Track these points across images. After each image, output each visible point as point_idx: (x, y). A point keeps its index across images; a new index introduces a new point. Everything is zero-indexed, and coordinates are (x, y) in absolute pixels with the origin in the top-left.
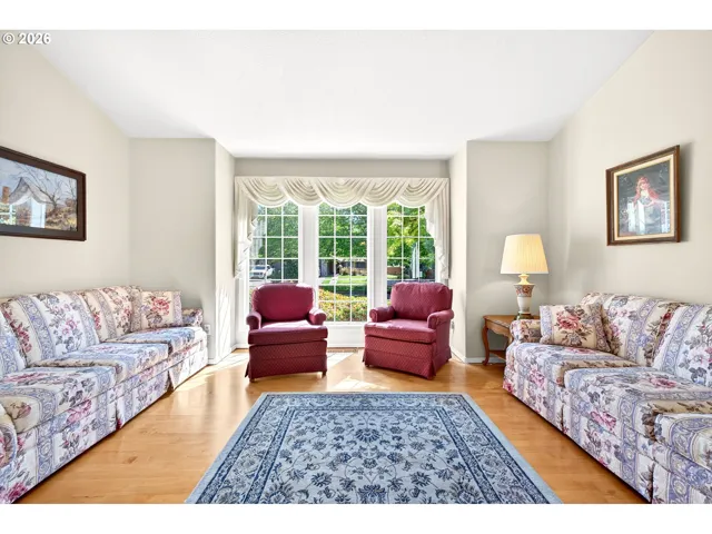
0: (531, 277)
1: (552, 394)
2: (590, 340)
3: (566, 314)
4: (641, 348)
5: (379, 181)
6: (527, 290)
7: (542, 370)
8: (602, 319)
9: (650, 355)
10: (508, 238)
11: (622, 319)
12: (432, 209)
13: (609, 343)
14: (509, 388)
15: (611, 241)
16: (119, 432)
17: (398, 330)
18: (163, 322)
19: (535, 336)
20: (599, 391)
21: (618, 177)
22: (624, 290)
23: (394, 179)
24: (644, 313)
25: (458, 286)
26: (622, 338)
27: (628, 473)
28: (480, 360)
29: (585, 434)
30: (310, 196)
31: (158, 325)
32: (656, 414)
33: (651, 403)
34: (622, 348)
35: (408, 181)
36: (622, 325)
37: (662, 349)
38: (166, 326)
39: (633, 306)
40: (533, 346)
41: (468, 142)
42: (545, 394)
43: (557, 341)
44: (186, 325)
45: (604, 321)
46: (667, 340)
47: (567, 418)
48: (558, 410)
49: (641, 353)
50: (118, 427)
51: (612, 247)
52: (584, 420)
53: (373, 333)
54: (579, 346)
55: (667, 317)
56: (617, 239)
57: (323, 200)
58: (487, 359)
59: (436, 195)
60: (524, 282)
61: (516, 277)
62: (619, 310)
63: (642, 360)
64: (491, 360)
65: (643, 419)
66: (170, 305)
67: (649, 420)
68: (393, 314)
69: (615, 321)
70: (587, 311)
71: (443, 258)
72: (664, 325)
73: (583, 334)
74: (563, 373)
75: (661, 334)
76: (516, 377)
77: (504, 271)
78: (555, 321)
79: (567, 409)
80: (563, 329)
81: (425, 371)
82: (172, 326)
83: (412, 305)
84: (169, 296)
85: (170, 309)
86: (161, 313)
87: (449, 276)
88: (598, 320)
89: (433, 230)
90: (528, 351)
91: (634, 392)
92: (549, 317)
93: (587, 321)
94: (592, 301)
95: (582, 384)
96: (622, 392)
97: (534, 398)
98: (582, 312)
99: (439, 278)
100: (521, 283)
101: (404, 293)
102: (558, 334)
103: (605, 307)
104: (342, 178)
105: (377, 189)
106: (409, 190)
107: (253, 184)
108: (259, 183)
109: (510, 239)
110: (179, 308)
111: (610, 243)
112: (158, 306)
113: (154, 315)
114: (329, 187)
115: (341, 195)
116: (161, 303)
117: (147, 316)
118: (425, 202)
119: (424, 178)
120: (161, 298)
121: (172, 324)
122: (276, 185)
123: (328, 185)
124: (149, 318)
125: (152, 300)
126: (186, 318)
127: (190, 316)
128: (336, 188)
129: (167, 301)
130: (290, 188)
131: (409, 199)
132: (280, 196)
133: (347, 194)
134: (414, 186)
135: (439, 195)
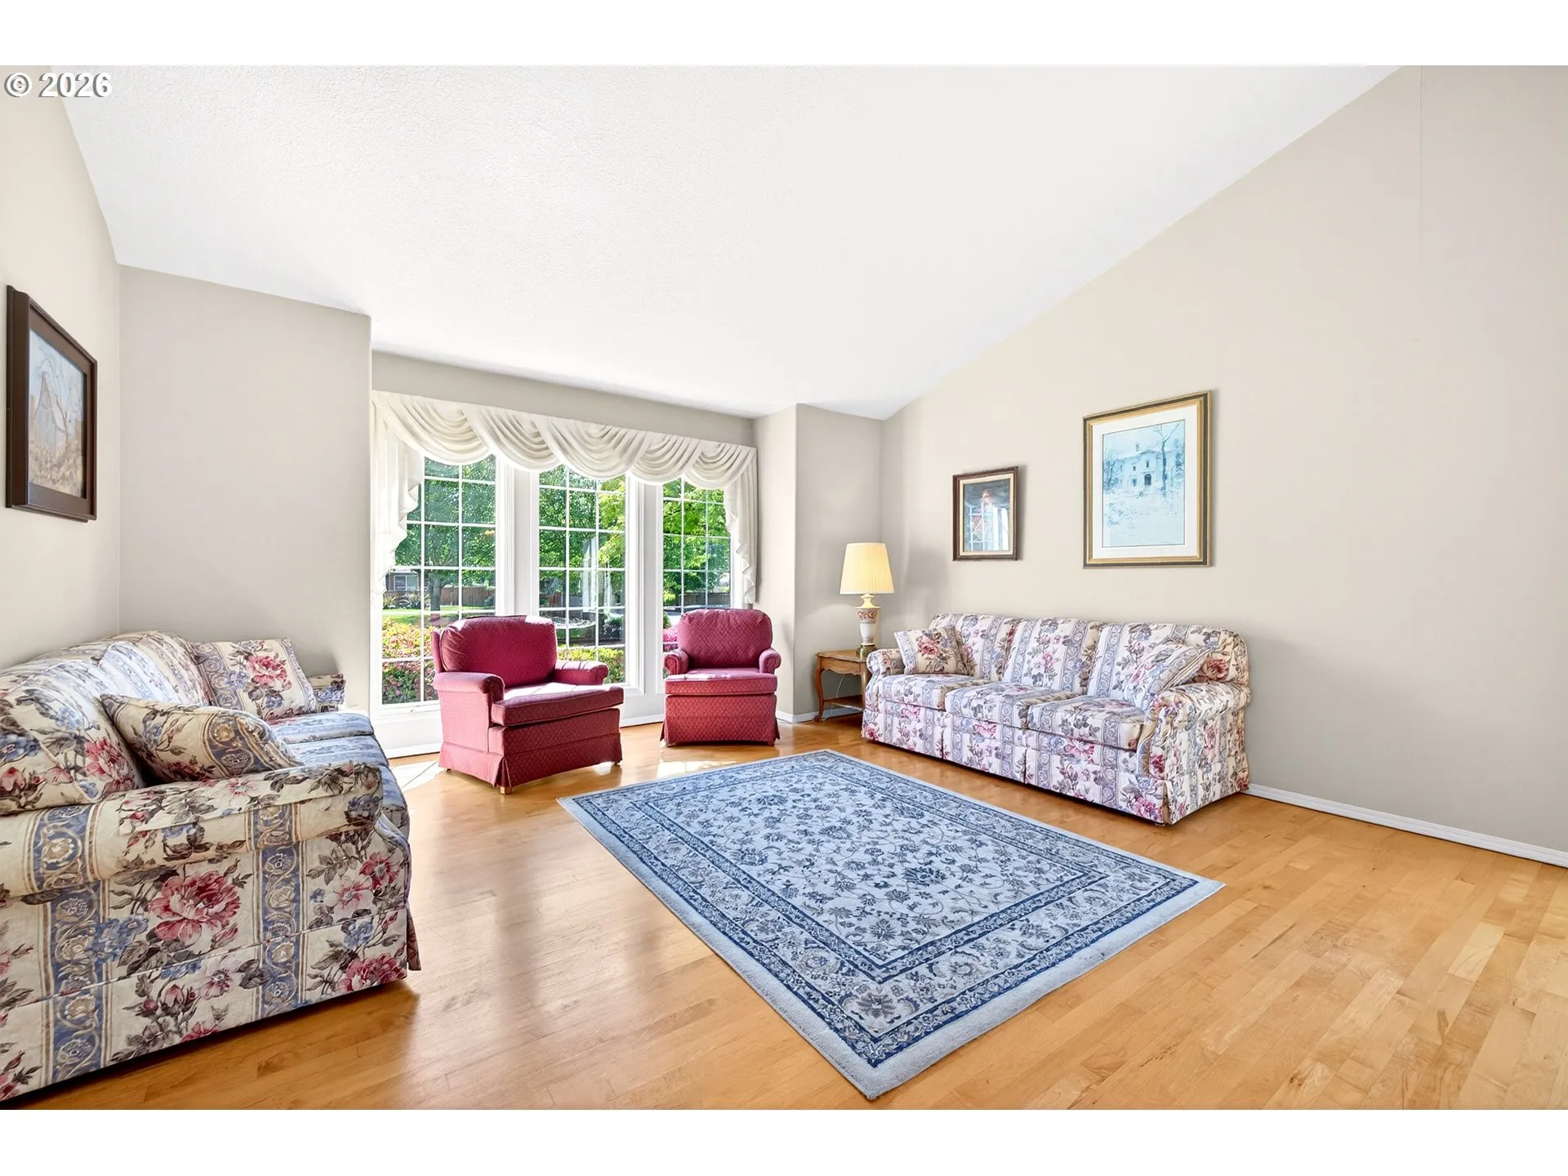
0: (877, 598)
1: (930, 723)
2: (951, 665)
3: (925, 639)
4: (993, 666)
5: (654, 439)
6: (872, 615)
7: (920, 699)
8: (957, 642)
9: (1001, 670)
10: (848, 545)
11: (975, 640)
12: (734, 493)
13: (966, 666)
14: (872, 734)
15: (956, 557)
17: (725, 681)
18: (286, 704)
19: (900, 668)
20: (981, 702)
21: (965, 486)
22: (971, 609)
23: (682, 439)
24: (993, 631)
25: (778, 605)
26: (977, 658)
27: (1006, 767)
28: (810, 716)
29: (968, 749)
30: (535, 448)
31: (278, 711)
32: (1028, 707)
33: (1023, 701)
34: (977, 668)
35: (701, 445)
36: (976, 646)
37: (1010, 662)
38: (289, 714)
39: (983, 625)
40: (902, 678)
41: (798, 404)
42: (920, 726)
43: (922, 669)
44: (324, 709)
45: (959, 643)
46: (1013, 653)
47: (947, 743)
48: (937, 737)
49: (994, 669)
51: (958, 563)
52: (966, 737)
53: (682, 691)
54: (942, 672)
55: (1012, 633)
56: (962, 553)
57: (560, 458)
58: (821, 713)
59: (740, 474)
60: (868, 605)
61: (857, 599)
62: (972, 630)
63: (994, 676)
64: (826, 714)
65: (1019, 714)
66: (287, 667)
67: (1024, 714)
68: (689, 662)
69: (970, 642)
70: (944, 635)
72: (1010, 641)
73: (944, 659)
74: (944, 696)
75: (1008, 650)
76: (880, 719)
77: (847, 588)
78: (917, 648)
79: (948, 732)
80: (926, 656)
81: (766, 735)
82: (301, 712)
83: (720, 644)
84: (274, 649)
85: (290, 676)
86: (277, 685)
87: (757, 599)
88: (954, 643)
89: (734, 524)
90: (900, 683)
91: (1007, 696)
92: (908, 643)
93: (945, 645)
94: (945, 623)
95: (965, 701)
96: (1001, 698)
97: (907, 735)
98: (939, 635)
100: (864, 606)
102: (922, 661)
103: (958, 628)
104: (594, 424)
105: (654, 452)
106: (704, 461)
107: (413, 412)
108: (428, 412)
109: (852, 550)
110: (302, 675)
111: (955, 558)
112: (264, 672)
113: (264, 691)
114: (574, 438)
115: (596, 456)
116: (267, 666)
117: (250, 694)
118: (725, 483)
119: (723, 445)
120: (262, 654)
121: (301, 708)
122: (466, 420)
123: (572, 434)
124: (257, 699)
125: (246, 658)
126: (322, 695)
127: (332, 691)
128: (586, 441)
129: (278, 661)
130: (497, 430)
131: (703, 474)
132: (475, 444)
133: (605, 455)
134: (710, 455)
135: (742, 475)
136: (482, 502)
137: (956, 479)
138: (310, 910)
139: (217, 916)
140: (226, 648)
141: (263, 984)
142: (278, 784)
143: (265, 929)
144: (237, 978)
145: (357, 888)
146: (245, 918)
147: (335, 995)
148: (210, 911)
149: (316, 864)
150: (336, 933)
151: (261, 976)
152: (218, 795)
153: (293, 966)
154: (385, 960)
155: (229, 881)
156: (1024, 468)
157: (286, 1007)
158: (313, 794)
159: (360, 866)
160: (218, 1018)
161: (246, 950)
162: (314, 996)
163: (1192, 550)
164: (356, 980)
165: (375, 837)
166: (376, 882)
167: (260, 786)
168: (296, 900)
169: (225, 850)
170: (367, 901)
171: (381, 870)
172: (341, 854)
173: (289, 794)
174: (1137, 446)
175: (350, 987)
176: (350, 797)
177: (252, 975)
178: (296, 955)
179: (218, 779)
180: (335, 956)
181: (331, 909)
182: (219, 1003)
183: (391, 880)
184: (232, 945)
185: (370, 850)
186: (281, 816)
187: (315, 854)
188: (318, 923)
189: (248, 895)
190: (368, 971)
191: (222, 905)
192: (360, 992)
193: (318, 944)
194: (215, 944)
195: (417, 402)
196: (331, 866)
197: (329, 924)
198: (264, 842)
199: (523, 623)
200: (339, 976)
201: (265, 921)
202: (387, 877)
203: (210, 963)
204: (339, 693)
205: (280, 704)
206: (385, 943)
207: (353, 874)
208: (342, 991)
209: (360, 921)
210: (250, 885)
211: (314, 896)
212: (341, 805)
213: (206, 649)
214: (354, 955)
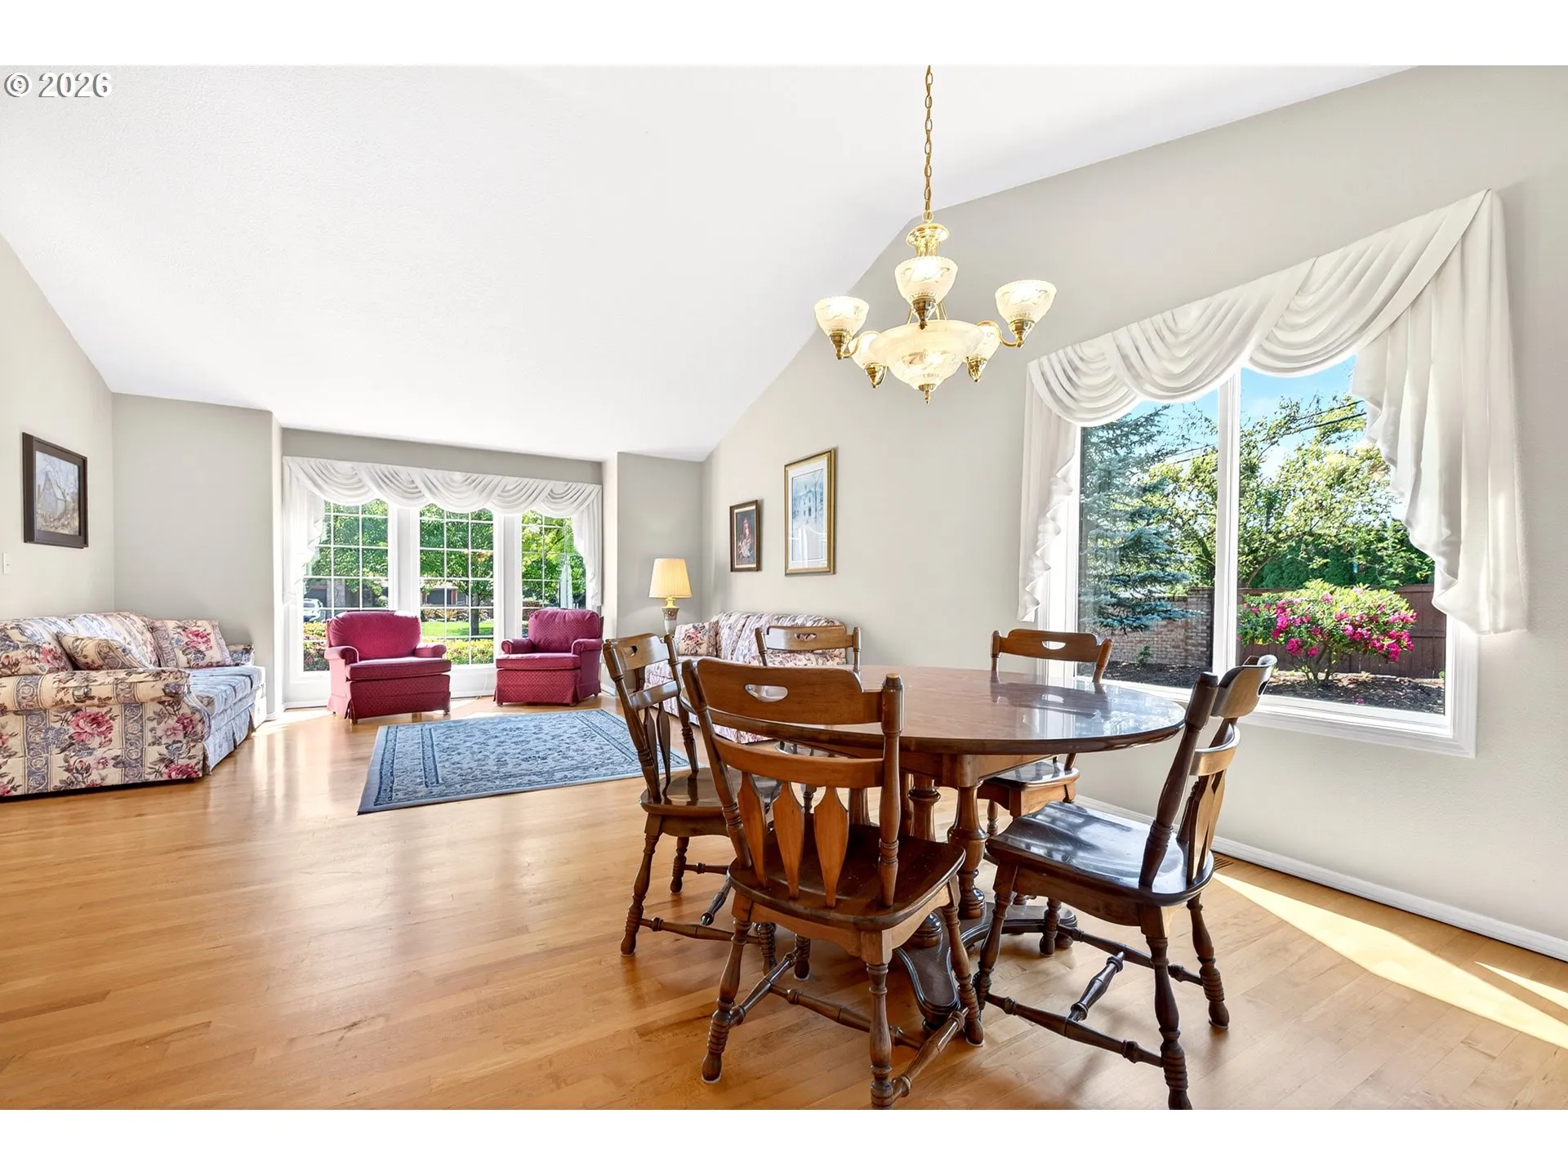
0: (676, 600)
2: (703, 649)
3: (692, 630)
4: (730, 649)
5: (511, 481)
6: (672, 612)
8: (715, 632)
10: (657, 561)
11: (725, 630)
12: (580, 520)
13: (717, 650)
16: (237, 751)
18: (207, 660)
21: (737, 514)
23: (531, 481)
24: (735, 624)
25: (610, 615)
30: (412, 492)
31: (201, 663)
34: (723, 651)
35: (551, 484)
36: (725, 635)
37: (738, 646)
38: (210, 665)
39: (733, 620)
41: (619, 453)
44: (234, 664)
45: (716, 634)
46: (740, 640)
49: (730, 652)
50: (235, 747)
51: (733, 573)
53: (509, 666)
55: (744, 625)
57: (429, 499)
59: (586, 504)
60: (670, 605)
61: (663, 600)
62: (726, 623)
66: (212, 637)
68: (532, 647)
70: (707, 627)
71: (594, 581)
72: (742, 631)
73: (699, 645)
77: (654, 593)
78: (682, 637)
80: (687, 642)
81: (568, 699)
82: (219, 665)
83: (556, 635)
84: (204, 626)
85: (213, 642)
86: (203, 648)
87: (602, 602)
88: (712, 633)
89: (582, 546)
93: (704, 635)
98: (703, 627)
99: (591, 605)
100: (668, 607)
101: (545, 621)
103: (720, 623)
104: (459, 473)
105: (509, 491)
106: (552, 496)
107: (316, 470)
108: (327, 469)
109: (658, 563)
110: (223, 642)
111: (732, 570)
112: (195, 639)
113: (193, 650)
114: (441, 483)
115: (456, 495)
116: (197, 635)
117: (183, 652)
118: (572, 513)
119: (570, 484)
120: (195, 629)
121: (218, 662)
122: (356, 474)
123: (438, 480)
124: (187, 654)
125: (184, 630)
126: (235, 656)
127: (242, 653)
128: (448, 484)
129: (205, 633)
130: (379, 480)
131: (553, 506)
132: (363, 491)
133: (467, 494)
134: (558, 492)
135: (589, 505)
136: (377, 530)
137: (732, 509)
138: (149, 737)
139: (102, 733)
140: (171, 625)
141: (125, 768)
142: (129, 674)
143: (126, 742)
144: (112, 762)
145: (174, 729)
146: (115, 734)
147: (162, 779)
148: (99, 730)
149: (152, 715)
150: (163, 749)
151: (123, 763)
152: (100, 676)
153: (140, 761)
154: (190, 766)
155: (108, 718)
156: (762, 501)
157: (137, 780)
158: (147, 679)
159: (176, 718)
160: (103, 779)
161: (116, 749)
162: (152, 778)
163: (823, 563)
164: (173, 774)
165: (183, 705)
166: (185, 728)
167: (122, 674)
168: (141, 731)
169: (104, 702)
170: (180, 736)
171: (188, 723)
172: (165, 712)
173: (134, 678)
174: (806, 487)
175: (170, 776)
176: (166, 682)
177: (118, 762)
178: (141, 756)
179: (104, 669)
180: (162, 760)
181: (160, 738)
182: (104, 773)
183: (193, 728)
184: (109, 747)
185: (181, 712)
186: (130, 687)
187: (151, 709)
188: (154, 743)
189: (117, 725)
190: (180, 771)
191: (104, 728)
192: (174, 780)
193: (153, 754)
194: (101, 745)
195: (321, 463)
196: (160, 717)
197: (159, 744)
198: (121, 698)
199: (393, 615)
200: (164, 770)
201: (126, 739)
202: (191, 727)
203: (99, 753)
204: (247, 655)
205: (203, 658)
206: (190, 758)
207: (172, 722)
208: (165, 778)
209: (175, 746)
210: (118, 720)
211: (151, 731)
212: (160, 685)
213: (158, 624)
214: (172, 762)
